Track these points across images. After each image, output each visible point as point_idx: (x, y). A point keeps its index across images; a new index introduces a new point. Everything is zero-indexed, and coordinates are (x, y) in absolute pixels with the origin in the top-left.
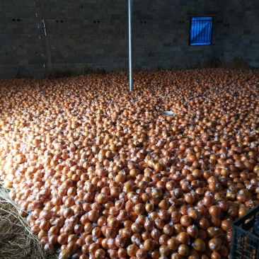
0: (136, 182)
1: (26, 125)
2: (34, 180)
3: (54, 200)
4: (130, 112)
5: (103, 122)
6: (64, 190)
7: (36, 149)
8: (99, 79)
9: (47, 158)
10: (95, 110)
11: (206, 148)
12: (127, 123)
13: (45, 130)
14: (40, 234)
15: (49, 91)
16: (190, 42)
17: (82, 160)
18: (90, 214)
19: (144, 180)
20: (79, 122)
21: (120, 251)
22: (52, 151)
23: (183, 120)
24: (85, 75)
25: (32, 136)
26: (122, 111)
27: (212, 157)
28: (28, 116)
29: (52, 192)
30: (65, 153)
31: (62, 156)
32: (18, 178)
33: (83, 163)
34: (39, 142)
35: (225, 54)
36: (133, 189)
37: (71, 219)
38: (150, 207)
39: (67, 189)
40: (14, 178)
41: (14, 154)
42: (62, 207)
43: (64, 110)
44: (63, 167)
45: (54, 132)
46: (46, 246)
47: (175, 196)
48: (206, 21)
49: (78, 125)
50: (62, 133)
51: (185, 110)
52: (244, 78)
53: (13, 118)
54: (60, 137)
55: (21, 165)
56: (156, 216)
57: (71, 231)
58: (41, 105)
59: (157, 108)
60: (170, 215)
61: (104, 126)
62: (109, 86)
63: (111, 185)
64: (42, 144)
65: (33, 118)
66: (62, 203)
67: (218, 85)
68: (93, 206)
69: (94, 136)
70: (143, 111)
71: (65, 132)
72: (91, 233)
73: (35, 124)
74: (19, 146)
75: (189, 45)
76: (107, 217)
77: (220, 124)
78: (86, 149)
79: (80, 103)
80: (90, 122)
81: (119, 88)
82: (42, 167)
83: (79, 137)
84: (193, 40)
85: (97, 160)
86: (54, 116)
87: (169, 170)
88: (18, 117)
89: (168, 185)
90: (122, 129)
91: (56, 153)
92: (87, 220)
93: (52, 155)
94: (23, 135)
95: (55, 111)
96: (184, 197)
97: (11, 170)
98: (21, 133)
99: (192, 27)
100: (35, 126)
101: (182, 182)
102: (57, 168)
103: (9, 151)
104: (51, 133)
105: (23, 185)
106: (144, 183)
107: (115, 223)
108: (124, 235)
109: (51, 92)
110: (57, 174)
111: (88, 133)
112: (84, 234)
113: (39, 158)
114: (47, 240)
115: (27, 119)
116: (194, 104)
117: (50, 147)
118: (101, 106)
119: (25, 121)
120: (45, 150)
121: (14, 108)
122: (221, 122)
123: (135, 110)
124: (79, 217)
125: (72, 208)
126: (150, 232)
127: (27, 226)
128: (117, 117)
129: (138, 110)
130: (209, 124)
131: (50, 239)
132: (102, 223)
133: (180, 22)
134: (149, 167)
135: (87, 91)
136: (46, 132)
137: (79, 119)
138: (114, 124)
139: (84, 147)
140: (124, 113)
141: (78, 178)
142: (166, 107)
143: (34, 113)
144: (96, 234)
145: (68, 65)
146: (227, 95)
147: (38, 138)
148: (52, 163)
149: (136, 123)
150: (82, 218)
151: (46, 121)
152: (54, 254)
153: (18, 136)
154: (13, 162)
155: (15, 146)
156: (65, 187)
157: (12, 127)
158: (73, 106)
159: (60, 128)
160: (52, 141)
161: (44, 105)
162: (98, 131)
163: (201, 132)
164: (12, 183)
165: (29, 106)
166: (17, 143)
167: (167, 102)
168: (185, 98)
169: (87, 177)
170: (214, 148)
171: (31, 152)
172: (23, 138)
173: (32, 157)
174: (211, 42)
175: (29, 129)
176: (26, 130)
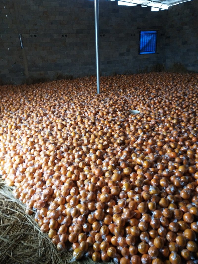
0: (131, 180)
1: (17, 128)
2: (36, 180)
3: (58, 200)
4: (105, 113)
5: (84, 123)
6: (67, 190)
7: (32, 151)
8: (69, 84)
9: (44, 159)
10: (74, 111)
11: (179, 143)
12: (106, 123)
13: (36, 132)
14: (50, 233)
15: (30, 95)
16: (140, 51)
17: (77, 160)
18: (96, 213)
19: (139, 178)
20: (64, 123)
21: (131, 249)
22: (48, 152)
23: (151, 118)
24: (56, 81)
25: (26, 138)
26: (98, 112)
27: (189, 153)
28: (18, 120)
29: (55, 192)
30: (60, 154)
31: (58, 156)
32: (20, 178)
33: (79, 163)
34: (33, 143)
35: (167, 60)
36: (132, 187)
37: (79, 219)
38: (153, 206)
39: (69, 189)
40: (15, 178)
41: (12, 155)
42: (66, 206)
43: (47, 112)
44: (61, 167)
45: (45, 133)
46: (59, 246)
47: (171, 193)
48: (151, 34)
49: (64, 126)
50: (52, 134)
51: (149, 109)
52: (185, 80)
53: (5, 122)
54: (50, 138)
55: (20, 166)
56: (160, 214)
57: (81, 230)
58: (26, 108)
59: (126, 108)
60: (173, 213)
61: (87, 126)
62: (79, 90)
63: (110, 184)
64: (36, 146)
65: (22, 121)
66: (66, 202)
67: (167, 86)
68: (97, 205)
69: (80, 136)
70: (115, 111)
71: (54, 133)
72: (99, 231)
73: (25, 126)
74: (15, 147)
75: (139, 54)
76: (112, 215)
77: (183, 121)
78: (78, 149)
79: (60, 106)
80: (73, 123)
81: (88, 91)
82: (40, 167)
83: (67, 137)
84: (142, 50)
85: (90, 159)
86: (40, 118)
87: (156, 167)
88: (9, 121)
89: (162, 182)
90: (102, 128)
91: (52, 154)
92: (94, 219)
93: (49, 156)
94: (17, 137)
95: (40, 114)
96: (179, 194)
97: (11, 171)
98: (14, 135)
99: (141, 39)
100: (26, 128)
101: (172, 178)
102: (55, 168)
103: (6, 153)
104: (42, 134)
105: (26, 185)
106: (141, 181)
107: (122, 221)
108: (133, 234)
109: (32, 97)
110: (56, 174)
111: (75, 133)
112: (92, 232)
113: (36, 159)
114: (58, 239)
115: (17, 122)
116: (155, 103)
117: (45, 148)
118: (78, 108)
119: (16, 124)
120: (40, 151)
121: (3, 112)
122: (183, 119)
123: (108, 110)
124: (86, 216)
125: (77, 207)
126: (156, 230)
127: (35, 224)
128: (95, 118)
129: (111, 110)
130: (174, 121)
131: (61, 238)
132: (109, 222)
133: (132, 35)
134: (138, 164)
135: (62, 95)
136: (37, 134)
137: (63, 120)
138: (94, 123)
139: (75, 147)
140: (100, 114)
141: (77, 178)
142: (132, 107)
143: (22, 116)
144: (105, 232)
145: (42, 72)
146: (179, 95)
147: (31, 139)
148: (50, 164)
149: (113, 122)
150: (89, 217)
151: (34, 123)
152: (66, 252)
153: (12, 139)
154: (12, 163)
155: (11, 148)
156: (67, 187)
157: (5, 129)
158: (54, 108)
159: (49, 130)
160: (45, 143)
161: (29, 109)
162: (83, 131)
163: (171, 129)
164: (14, 182)
165: (16, 110)
166: (13, 144)
167: (131, 102)
168: (146, 98)
169: (85, 177)
170: (187, 143)
171: (28, 153)
172: (17, 140)
173: (29, 157)
174: (156, 51)
175: (21, 132)
176: (18, 132)
